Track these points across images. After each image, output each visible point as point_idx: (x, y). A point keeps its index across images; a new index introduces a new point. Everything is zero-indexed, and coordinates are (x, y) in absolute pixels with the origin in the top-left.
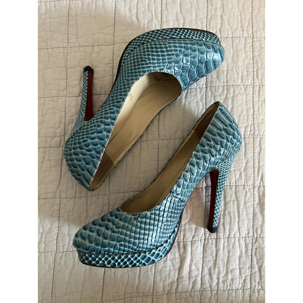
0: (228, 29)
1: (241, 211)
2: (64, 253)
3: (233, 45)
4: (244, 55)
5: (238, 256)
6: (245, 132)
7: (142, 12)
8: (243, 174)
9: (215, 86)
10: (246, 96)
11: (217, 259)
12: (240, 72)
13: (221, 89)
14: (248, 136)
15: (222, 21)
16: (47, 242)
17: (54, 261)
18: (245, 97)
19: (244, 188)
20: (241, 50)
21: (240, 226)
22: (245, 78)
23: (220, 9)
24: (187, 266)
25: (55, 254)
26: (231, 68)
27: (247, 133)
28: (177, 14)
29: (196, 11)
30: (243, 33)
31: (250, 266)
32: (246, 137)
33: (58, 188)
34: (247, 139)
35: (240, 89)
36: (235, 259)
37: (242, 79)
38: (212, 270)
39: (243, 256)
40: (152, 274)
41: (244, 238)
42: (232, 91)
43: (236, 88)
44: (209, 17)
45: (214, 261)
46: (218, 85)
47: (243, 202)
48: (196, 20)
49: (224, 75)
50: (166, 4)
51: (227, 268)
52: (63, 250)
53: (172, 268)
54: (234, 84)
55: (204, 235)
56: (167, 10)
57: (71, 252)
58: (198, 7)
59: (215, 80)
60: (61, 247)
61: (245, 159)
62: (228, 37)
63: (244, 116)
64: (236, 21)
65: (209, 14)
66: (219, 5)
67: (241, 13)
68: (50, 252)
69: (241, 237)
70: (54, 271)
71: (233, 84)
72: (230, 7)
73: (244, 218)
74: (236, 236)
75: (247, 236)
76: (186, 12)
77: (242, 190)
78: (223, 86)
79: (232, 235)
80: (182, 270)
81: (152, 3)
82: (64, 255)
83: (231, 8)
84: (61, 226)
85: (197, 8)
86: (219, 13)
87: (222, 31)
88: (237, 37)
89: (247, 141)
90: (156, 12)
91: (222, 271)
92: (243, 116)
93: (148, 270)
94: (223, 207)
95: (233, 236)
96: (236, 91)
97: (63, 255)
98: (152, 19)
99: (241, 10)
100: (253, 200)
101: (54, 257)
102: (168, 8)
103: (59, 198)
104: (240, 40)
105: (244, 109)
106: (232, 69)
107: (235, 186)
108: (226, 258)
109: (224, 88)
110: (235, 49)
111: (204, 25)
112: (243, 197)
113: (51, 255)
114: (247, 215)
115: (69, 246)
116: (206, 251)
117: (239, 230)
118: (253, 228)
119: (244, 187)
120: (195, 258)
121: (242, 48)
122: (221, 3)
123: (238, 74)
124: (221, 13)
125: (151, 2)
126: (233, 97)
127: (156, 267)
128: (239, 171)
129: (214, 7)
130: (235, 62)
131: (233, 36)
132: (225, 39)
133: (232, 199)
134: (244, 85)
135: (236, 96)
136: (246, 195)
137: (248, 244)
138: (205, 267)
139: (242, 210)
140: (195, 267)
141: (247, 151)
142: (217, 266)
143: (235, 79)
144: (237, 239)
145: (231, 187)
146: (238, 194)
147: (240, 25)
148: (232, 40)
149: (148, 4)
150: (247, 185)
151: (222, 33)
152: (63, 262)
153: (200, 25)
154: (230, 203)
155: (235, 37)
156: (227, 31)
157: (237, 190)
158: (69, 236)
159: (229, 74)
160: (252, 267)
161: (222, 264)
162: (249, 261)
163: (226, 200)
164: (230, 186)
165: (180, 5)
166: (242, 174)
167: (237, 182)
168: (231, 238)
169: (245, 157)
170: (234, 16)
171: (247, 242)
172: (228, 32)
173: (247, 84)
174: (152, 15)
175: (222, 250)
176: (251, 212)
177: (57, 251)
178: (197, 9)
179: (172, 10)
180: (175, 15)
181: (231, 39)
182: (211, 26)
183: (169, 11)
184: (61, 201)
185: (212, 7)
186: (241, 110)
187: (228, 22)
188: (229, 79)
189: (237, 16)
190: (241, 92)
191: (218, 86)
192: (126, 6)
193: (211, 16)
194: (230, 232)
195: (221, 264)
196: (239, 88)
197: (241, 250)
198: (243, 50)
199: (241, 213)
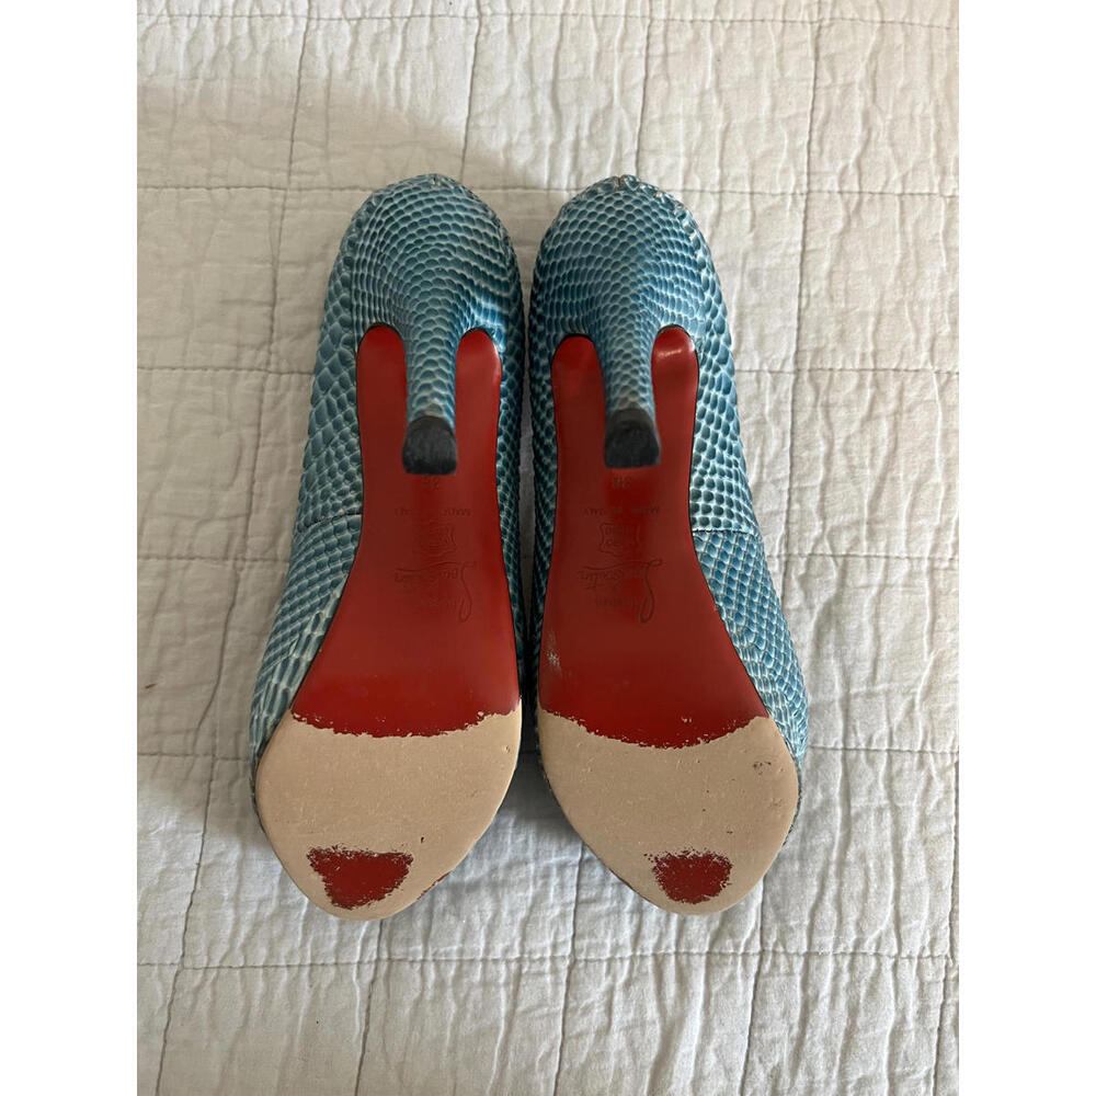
0: (887, 164)
1: (906, 852)
2: (212, 975)
3: (903, 222)
4: (944, 260)
5: (889, 1028)
6: (934, 549)
7: (575, 80)
8: (921, 709)
9: (831, 369)
10: (944, 412)
11: (807, 1037)
12: (927, 323)
13: (854, 381)
14: (946, 564)
15: (866, 132)
16: (148, 923)
17: (168, 1001)
18: (940, 419)
19: (922, 764)
20: (934, 241)
21: (902, 909)
22: (942, 344)
23: (861, 89)
24: (689, 1054)
25: (177, 975)
26: (894, 305)
27: (943, 553)
28: (702, 94)
29: (772, 89)
30: (942, 180)
31: (933, 1073)
32: (937, 569)
33: (205, 713)
34: (941, 577)
35: (925, 387)
36: (876, 1040)
37: (932, 349)
38: (786, 1077)
39: (910, 1031)
40: (547, 1082)
41: (915, 962)
42: (892, 392)
43: (909, 380)
44: (820, 115)
45: (795, 1043)
46: (840, 367)
47: (916, 815)
48: (772, 122)
49: (864, 330)
50: (666, 55)
51: (843, 1073)
52: (210, 960)
53: (627, 1061)
54: (904, 366)
55: (758, 936)
56: (668, 78)
57: (238, 972)
58: (782, 75)
59: (831, 346)
60: (203, 948)
61: (930, 652)
62: (886, 191)
63: (937, 486)
64: (919, 136)
65: (822, 105)
66: (860, 75)
67: (937, 108)
68: (156, 968)
69: (904, 955)
70: (165, 1041)
71: (899, 364)
72: (901, 83)
73: (919, 879)
74: (885, 952)
75: (927, 953)
76: (738, 89)
77: (915, 768)
78: (860, 370)
79: (869, 946)
80: (666, 1072)
81: (613, 51)
82: (209, 983)
83: (904, 89)
84: (209, 866)
85: (779, 80)
86: (858, 103)
87: (866, 169)
88: (921, 194)
89: (941, 585)
90: (626, 83)
91: (822, 1085)
92: (931, 488)
93: (533, 1064)
94: (838, 834)
95: (873, 950)
96: (909, 391)
97: (205, 979)
98: (610, 106)
99: (941, 96)
100: (953, 812)
101: (171, 987)
102: (670, 72)
103: (206, 755)
104: (930, 206)
105: (937, 461)
106: (897, 310)
107: (886, 754)
108: (842, 1034)
109: (862, 378)
110: (911, 239)
111: (799, 143)
112: (916, 796)
113: (160, 976)
114: (930, 868)
115: (231, 949)
116: (764, 1002)
117: (898, 928)
118: (950, 924)
119: (921, 757)
120: (722, 1024)
121: (937, 234)
122: (867, 66)
123: (918, 331)
124: (866, 103)
125: (611, 47)
126: (896, 413)
127: (566, 1055)
128: (903, 694)
129: (840, 80)
130: (908, 284)
131: (904, 188)
132: (877, 196)
133: (875, 804)
134: (938, 373)
135: (909, 411)
136: (926, 790)
137: (929, 983)
138: (758, 1066)
139: (910, 849)
140: (719, 1062)
141: (942, 620)
142: (803, 1064)
143: (905, 346)
144: (888, 963)
145: (872, 754)
146: (897, 785)
147: (933, 150)
148: (902, 203)
149: (599, 55)
150: (933, 752)
151: (864, 177)
152: (203, 1008)
153: (786, 142)
154: (865, 817)
155: (912, 194)
156: (884, 170)
157: (896, 767)
158: (236, 907)
159: (884, 328)
160: (940, 1077)
161: (825, 1055)
162: (930, 1050)
163: (849, 807)
164: (867, 750)
165: (714, 64)
166: (917, 708)
167: (895, 739)
168: (865, 954)
169: (931, 643)
170: (912, 118)
171: (928, 978)
172: (888, 173)
173: (949, 369)
174: (610, 93)
175: (827, 1001)
176: (945, 858)
177: (182, 963)
178: (777, 84)
179: (685, 81)
180: (696, 101)
181: (896, 198)
182: (827, 148)
183: (675, 83)
184: (216, 768)
185: (834, 78)
186: (924, 466)
187: (890, 137)
188: (882, 347)
189: (924, 118)
190: (925, 399)
191: (841, 370)
192: (516, 52)
193: (829, 113)
194: (860, 931)
195: (820, 1056)
196: (920, 382)
197: (901, 1007)
198: (941, 244)
199: (907, 860)
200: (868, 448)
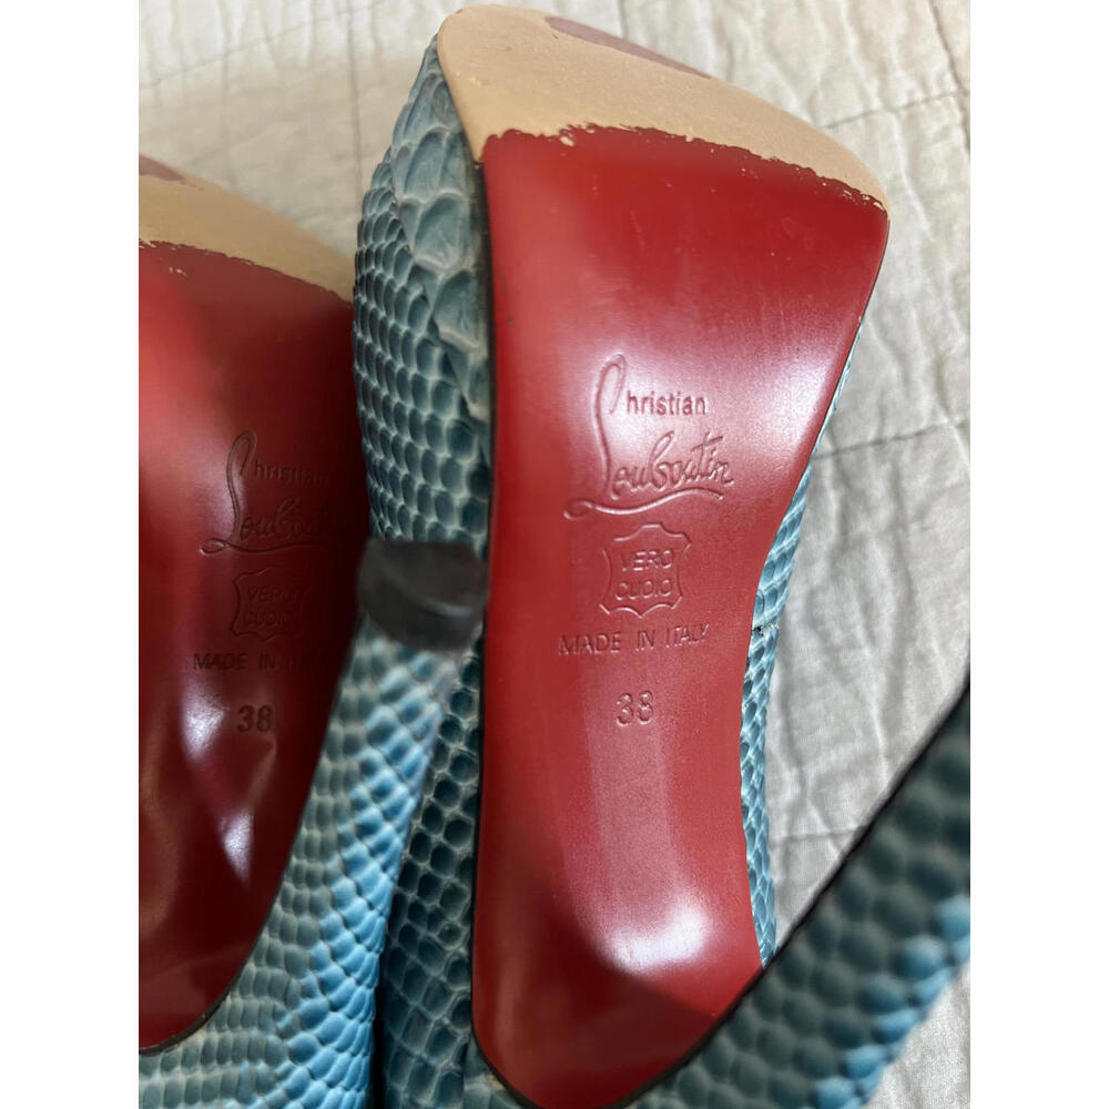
4: (922, 217)
12: (917, 340)
30: (884, 83)
43: (908, 455)
64: (820, 27)
86: (700, 14)
88: (849, 120)
96: (911, 478)
104: (870, 133)
124: (714, 9)
126: (898, 525)
143: (883, 394)
187: (770, 46)
190: (948, 483)
196: (930, 455)
198: (910, 192)
200: (855, 606)
